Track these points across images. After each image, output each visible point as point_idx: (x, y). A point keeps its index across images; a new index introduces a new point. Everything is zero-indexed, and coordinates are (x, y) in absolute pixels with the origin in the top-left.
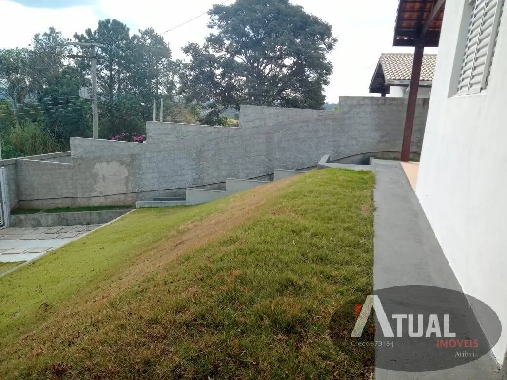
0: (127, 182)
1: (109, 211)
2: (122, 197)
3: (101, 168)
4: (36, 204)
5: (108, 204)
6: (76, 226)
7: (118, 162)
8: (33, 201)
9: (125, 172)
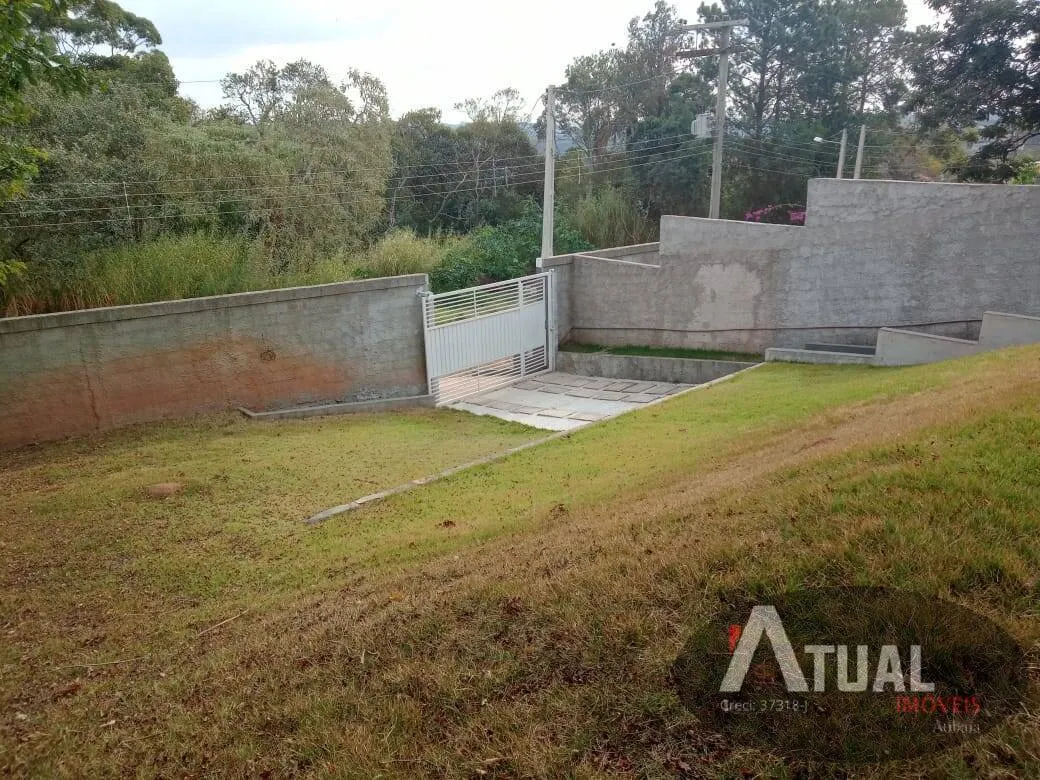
0: (756, 307)
1: (717, 361)
2: (744, 336)
3: (711, 277)
4: (597, 337)
5: (717, 348)
6: (656, 383)
7: (742, 264)
8: (593, 331)
9: (754, 286)
